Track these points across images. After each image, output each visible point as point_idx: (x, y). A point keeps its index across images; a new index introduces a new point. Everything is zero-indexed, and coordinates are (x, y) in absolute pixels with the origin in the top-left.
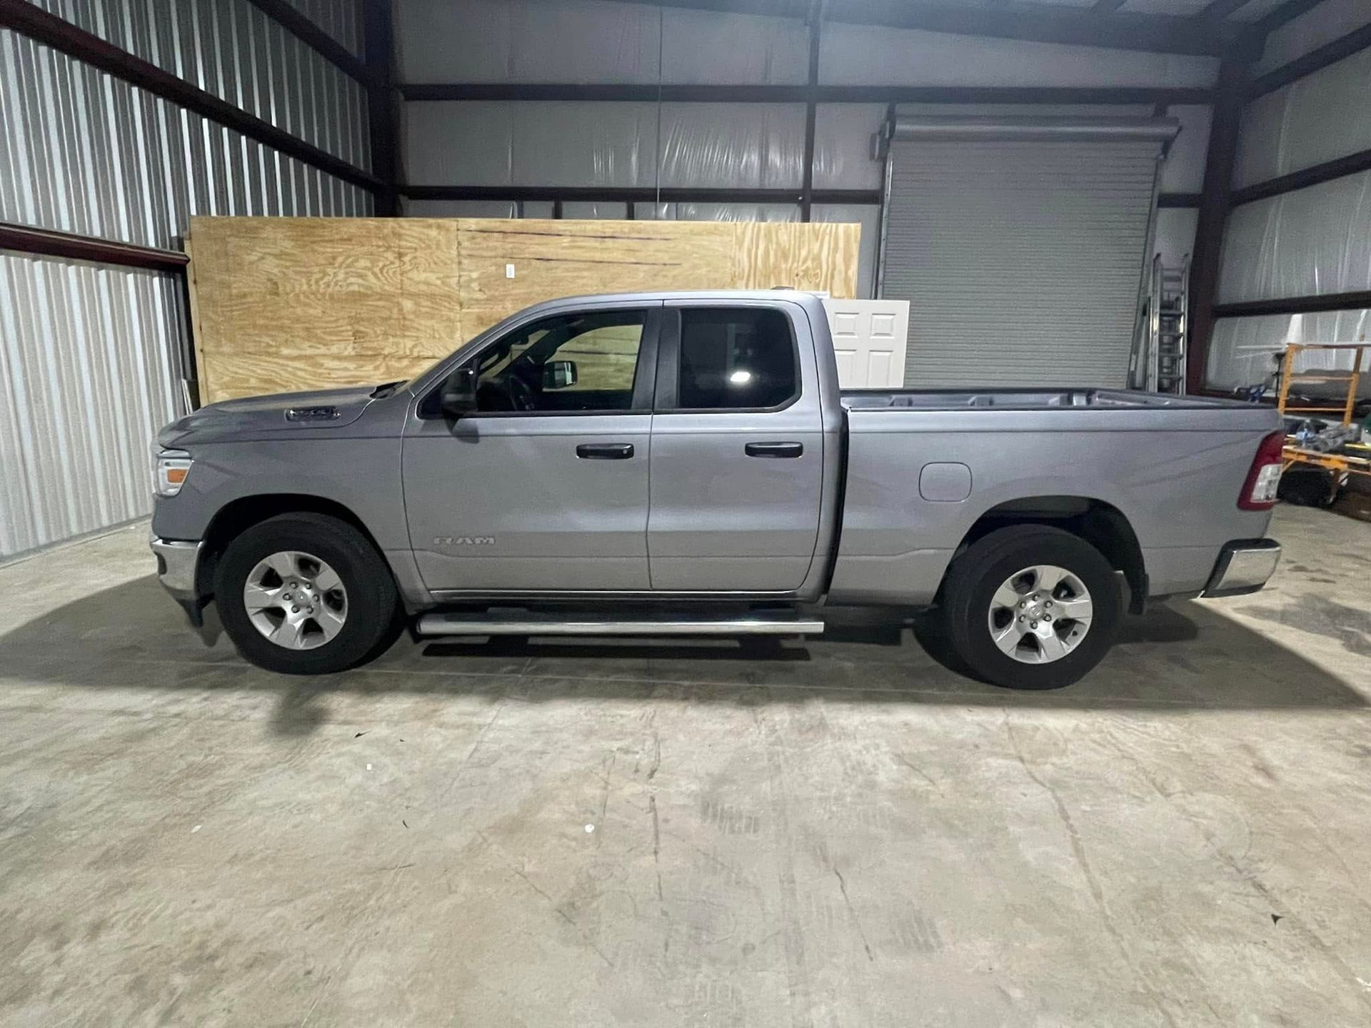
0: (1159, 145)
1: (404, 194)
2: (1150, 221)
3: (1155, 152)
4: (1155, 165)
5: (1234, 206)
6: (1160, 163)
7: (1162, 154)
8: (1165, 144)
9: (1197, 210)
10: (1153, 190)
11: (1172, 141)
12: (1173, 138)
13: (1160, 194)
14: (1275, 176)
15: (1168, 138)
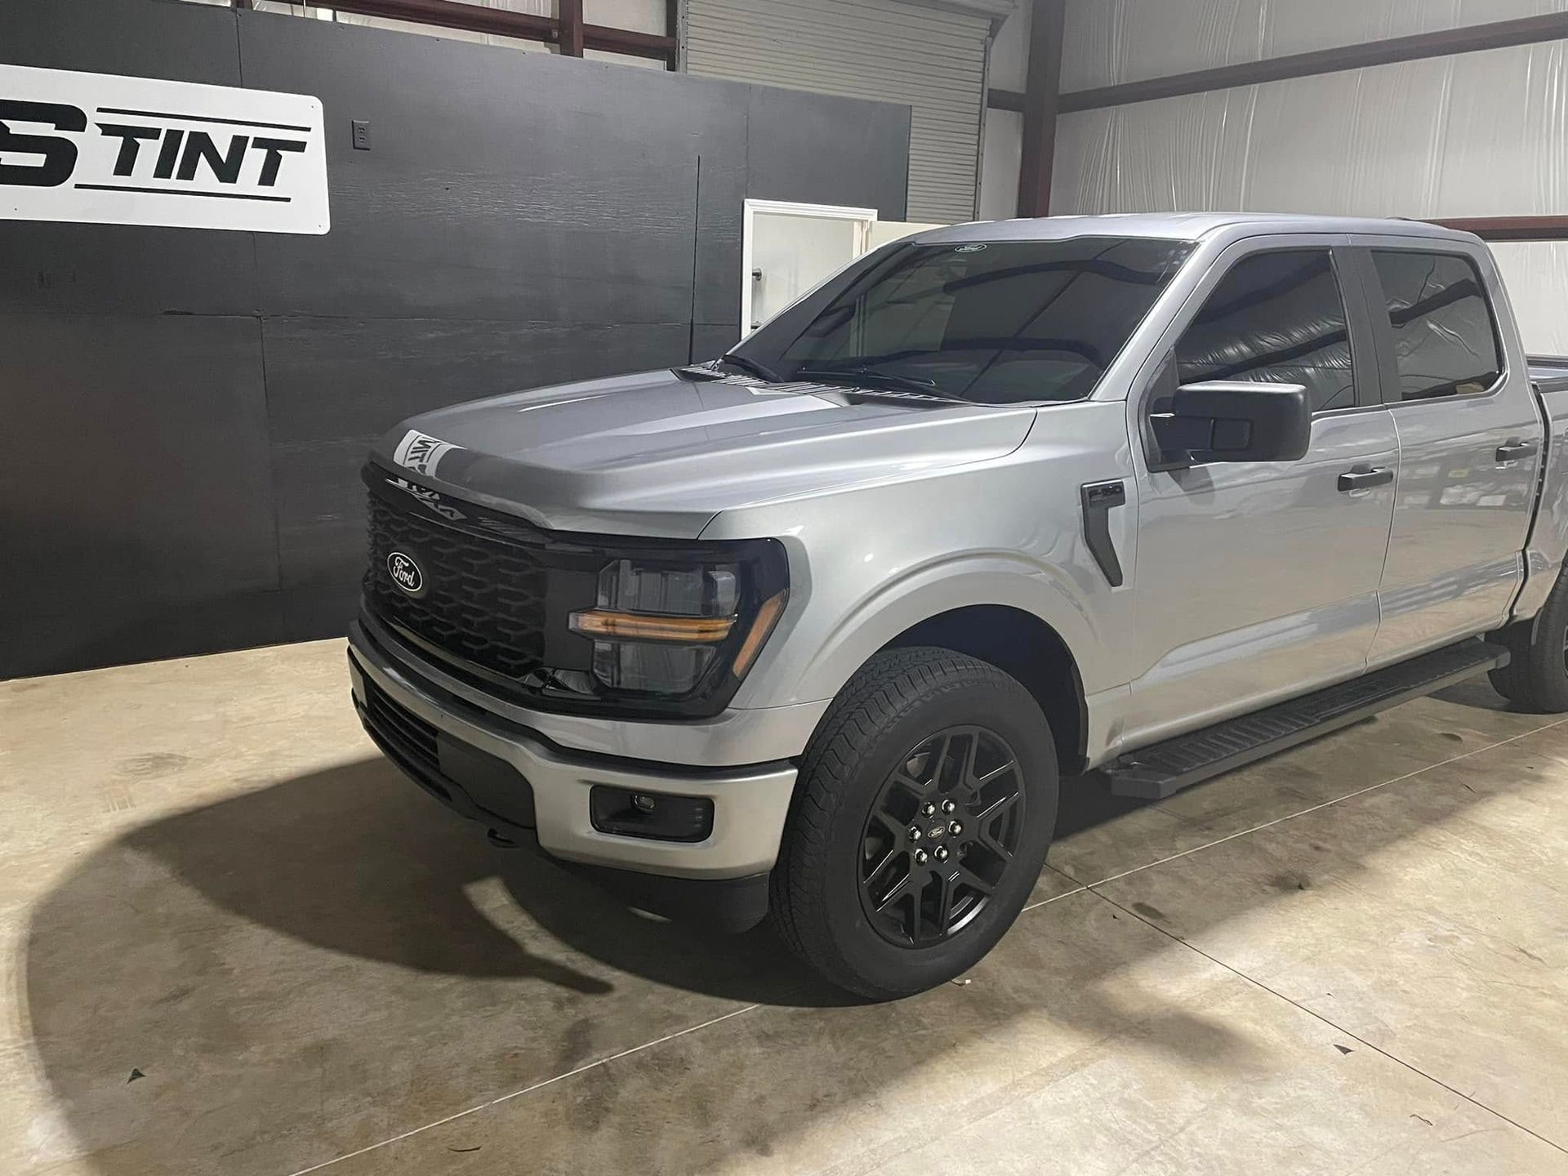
0: (987, 24)
3: (985, 32)
4: (983, 50)
5: (1061, 112)
6: (988, 49)
7: (990, 36)
8: (992, 22)
9: (1021, 114)
10: (983, 83)
11: (1003, 21)
12: (1007, 16)
13: (990, 90)
14: (1110, 81)
15: (997, 17)
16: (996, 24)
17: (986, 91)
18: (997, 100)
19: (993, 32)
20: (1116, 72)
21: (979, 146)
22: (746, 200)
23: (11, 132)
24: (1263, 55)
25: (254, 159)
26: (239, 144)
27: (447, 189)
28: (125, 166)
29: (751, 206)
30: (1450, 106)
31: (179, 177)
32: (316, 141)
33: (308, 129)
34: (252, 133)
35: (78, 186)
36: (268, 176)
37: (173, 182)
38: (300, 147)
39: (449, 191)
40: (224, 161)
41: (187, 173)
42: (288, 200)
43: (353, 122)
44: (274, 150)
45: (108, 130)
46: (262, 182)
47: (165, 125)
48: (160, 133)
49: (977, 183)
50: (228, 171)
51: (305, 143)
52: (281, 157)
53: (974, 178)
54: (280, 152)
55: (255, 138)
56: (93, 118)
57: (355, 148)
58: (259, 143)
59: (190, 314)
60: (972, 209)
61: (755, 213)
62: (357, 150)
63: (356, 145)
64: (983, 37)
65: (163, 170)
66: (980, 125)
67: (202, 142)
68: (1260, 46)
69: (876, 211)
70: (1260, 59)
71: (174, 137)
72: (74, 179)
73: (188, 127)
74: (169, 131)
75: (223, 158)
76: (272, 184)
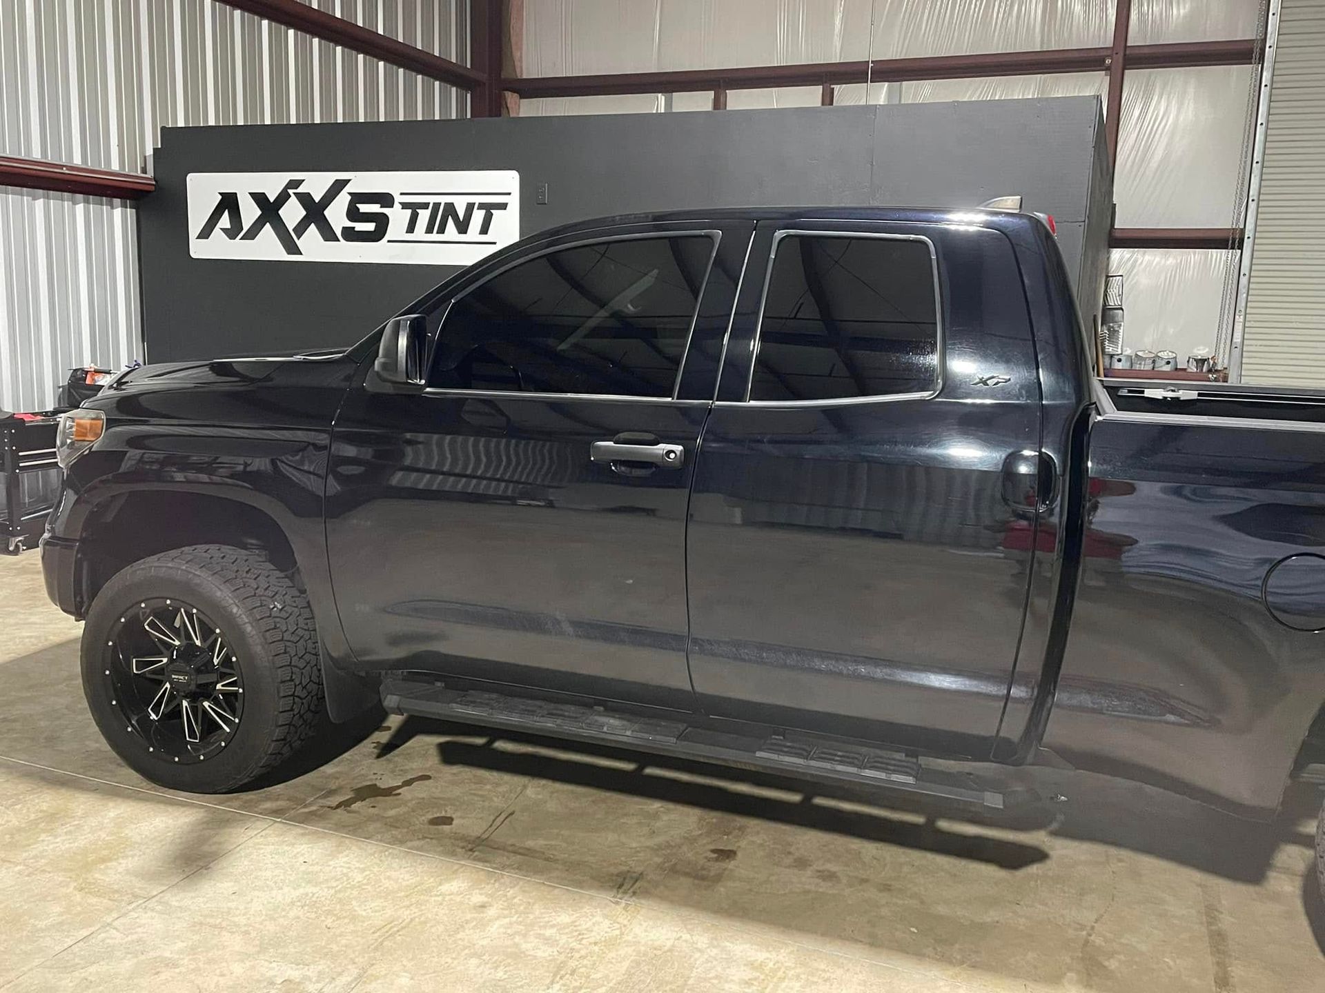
1: (514, 91)
23: (361, 211)
25: (478, 217)
28: (411, 229)
31: (437, 233)
32: (514, 202)
33: (509, 194)
34: (478, 200)
35: (389, 241)
36: (484, 230)
37: (435, 236)
38: (503, 206)
40: (461, 220)
41: (442, 230)
42: (495, 243)
43: (537, 186)
44: (489, 211)
45: (405, 206)
46: (481, 232)
47: (431, 200)
48: (428, 205)
50: (463, 227)
51: (507, 204)
52: (492, 214)
54: (492, 211)
55: (479, 203)
56: (398, 199)
57: (538, 203)
58: (481, 206)
65: (429, 230)
67: (450, 209)
71: (437, 206)
72: (387, 237)
73: (443, 200)
74: (434, 203)
75: (461, 218)
76: (486, 233)
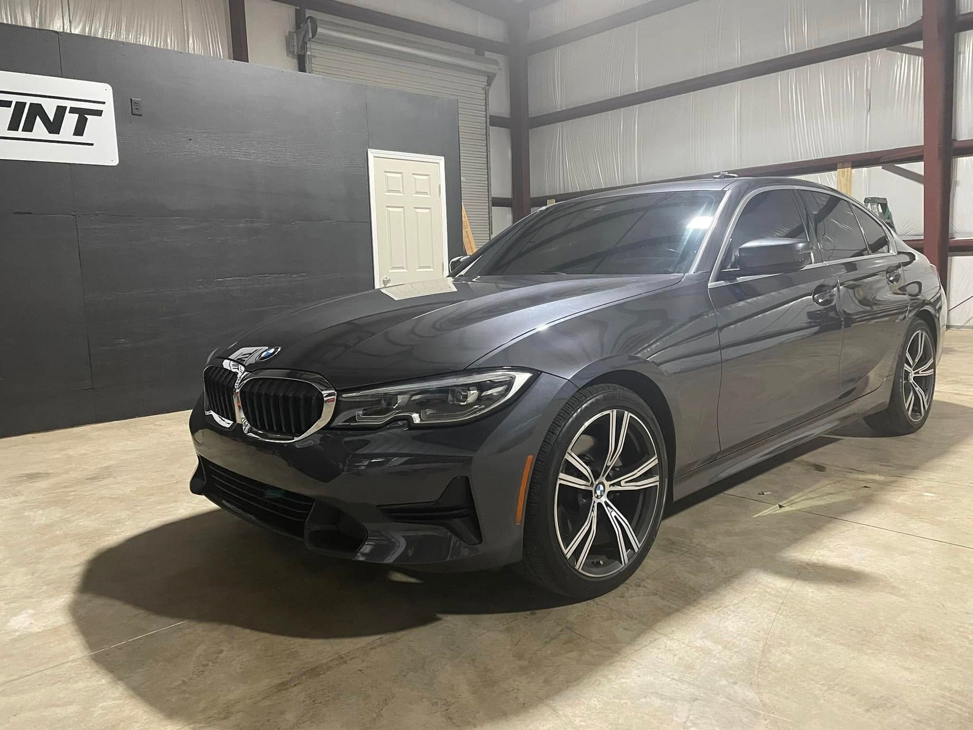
0: (485, 79)
2: (487, 134)
3: (484, 83)
4: (484, 93)
5: (530, 128)
6: (487, 92)
7: (487, 85)
8: (488, 78)
9: (508, 129)
10: (486, 112)
11: (494, 77)
12: (495, 74)
13: (490, 116)
14: (556, 109)
15: (490, 74)
16: (490, 79)
17: (488, 116)
18: (495, 121)
19: (489, 84)
20: (560, 101)
21: (487, 146)
22: (369, 149)
24: (639, 89)
25: (70, 121)
26: (61, 111)
27: (190, 140)
29: (372, 153)
30: (741, 108)
31: (23, 130)
32: (109, 110)
33: (104, 103)
34: (69, 104)
36: (79, 130)
37: (20, 133)
38: (99, 113)
39: (191, 141)
40: (52, 120)
41: (29, 127)
42: (92, 144)
43: (131, 99)
44: (83, 115)
46: (75, 134)
47: (15, 99)
48: (11, 103)
49: (488, 168)
50: (54, 126)
51: (102, 111)
52: (87, 119)
53: (486, 165)
54: (86, 116)
55: (71, 107)
57: (133, 114)
58: (73, 110)
59: (31, 214)
60: (487, 183)
61: (374, 157)
62: (133, 116)
63: (134, 112)
64: (484, 87)
65: (13, 126)
66: (487, 135)
67: (37, 110)
68: (636, 85)
69: (443, 157)
70: (637, 91)
71: (20, 106)
73: (29, 100)
74: (17, 103)
75: (51, 118)
76: (82, 135)
